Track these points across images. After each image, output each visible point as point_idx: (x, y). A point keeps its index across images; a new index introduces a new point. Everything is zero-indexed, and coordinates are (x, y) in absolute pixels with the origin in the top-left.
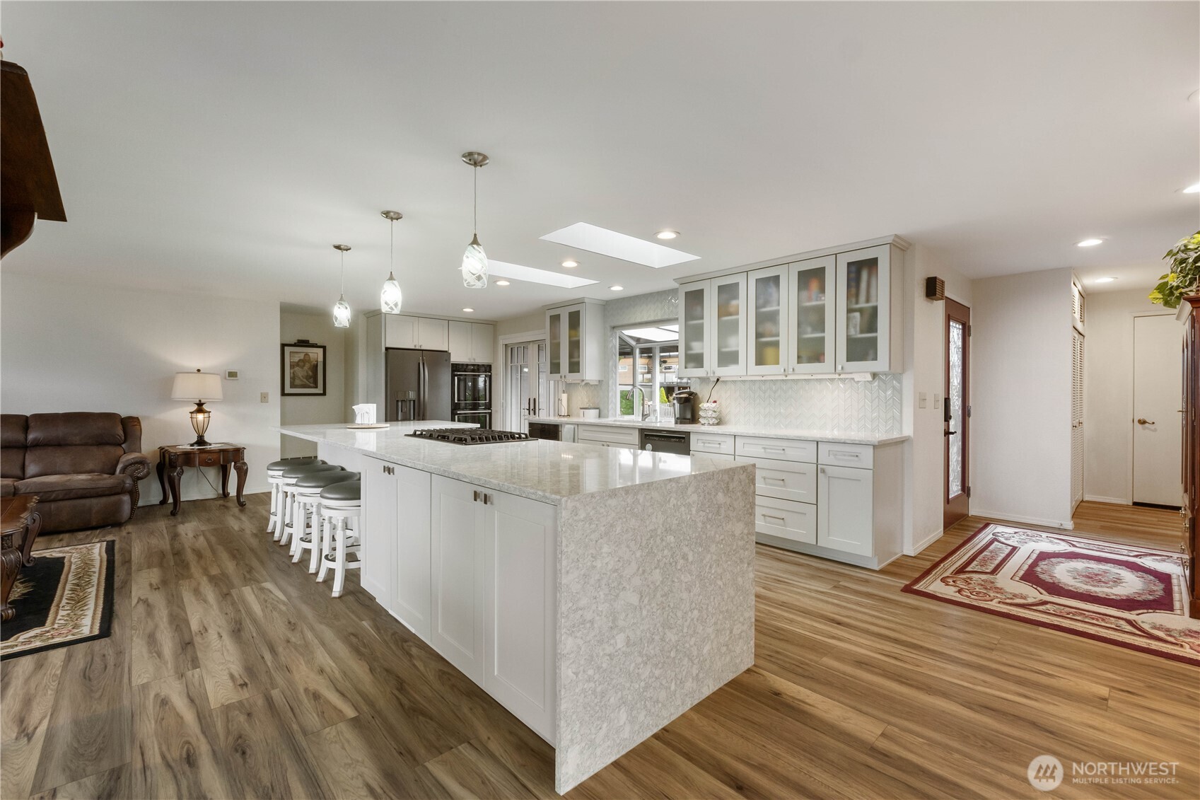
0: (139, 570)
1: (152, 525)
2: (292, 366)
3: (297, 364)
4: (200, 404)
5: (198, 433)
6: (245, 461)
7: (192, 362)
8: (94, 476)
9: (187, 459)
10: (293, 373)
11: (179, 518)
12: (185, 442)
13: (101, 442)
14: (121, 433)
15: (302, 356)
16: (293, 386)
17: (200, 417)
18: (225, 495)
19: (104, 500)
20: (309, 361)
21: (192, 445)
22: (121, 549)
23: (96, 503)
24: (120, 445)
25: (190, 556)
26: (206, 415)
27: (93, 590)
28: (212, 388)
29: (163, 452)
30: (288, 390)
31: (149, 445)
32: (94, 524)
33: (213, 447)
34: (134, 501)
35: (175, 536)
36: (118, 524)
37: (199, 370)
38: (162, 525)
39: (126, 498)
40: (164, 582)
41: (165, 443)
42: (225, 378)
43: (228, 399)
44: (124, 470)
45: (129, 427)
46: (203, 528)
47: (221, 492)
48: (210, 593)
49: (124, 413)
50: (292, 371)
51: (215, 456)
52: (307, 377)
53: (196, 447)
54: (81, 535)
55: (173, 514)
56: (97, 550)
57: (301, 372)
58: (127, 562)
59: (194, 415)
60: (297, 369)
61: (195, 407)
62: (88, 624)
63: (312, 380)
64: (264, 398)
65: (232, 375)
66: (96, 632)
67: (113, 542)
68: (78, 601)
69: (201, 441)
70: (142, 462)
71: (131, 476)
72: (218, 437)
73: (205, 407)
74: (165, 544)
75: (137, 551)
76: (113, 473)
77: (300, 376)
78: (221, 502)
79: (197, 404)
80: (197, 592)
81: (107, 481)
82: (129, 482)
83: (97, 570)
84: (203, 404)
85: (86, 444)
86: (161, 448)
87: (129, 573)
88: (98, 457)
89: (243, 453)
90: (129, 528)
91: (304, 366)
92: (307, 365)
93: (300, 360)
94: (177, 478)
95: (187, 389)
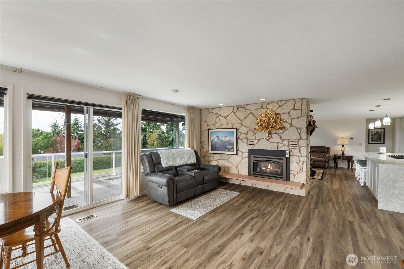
0: (328, 175)
1: (331, 170)
2: (372, 135)
3: (374, 134)
4: (343, 145)
5: (342, 151)
6: (353, 159)
7: (342, 136)
8: (322, 158)
9: (339, 157)
10: (373, 137)
11: (337, 170)
12: (340, 154)
13: (323, 152)
14: (326, 150)
15: (376, 132)
16: (372, 141)
17: (343, 148)
18: (349, 168)
19: (323, 163)
20: (378, 133)
21: (341, 155)
22: (325, 172)
23: (322, 164)
24: (326, 153)
25: (337, 175)
26: (344, 148)
27: (320, 175)
28: (346, 142)
29: (335, 155)
30: (370, 142)
31: (332, 153)
32: (321, 167)
33: (346, 155)
34: (328, 165)
35: (335, 172)
36: (325, 168)
37: (343, 138)
38: (333, 170)
39: (327, 163)
40: (331, 177)
41: (335, 154)
42: (350, 139)
43: (350, 144)
44: (327, 158)
45: (328, 150)
46: (341, 172)
47: (348, 167)
48: (338, 180)
49: (327, 147)
50: (372, 137)
51: (346, 157)
52: (378, 138)
53: (342, 155)
54: (319, 169)
55: (336, 169)
56: (321, 171)
57: (375, 137)
58: (326, 173)
59: (342, 148)
60: (373, 136)
61: (342, 146)
62: (320, 177)
63: (379, 139)
64: (361, 144)
65: (352, 138)
66: (320, 179)
67: (324, 171)
68: (318, 176)
69: (343, 154)
70: (330, 157)
71: (328, 159)
72: (347, 154)
73: (344, 146)
74: (333, 173)
75: (328, 172)
76: (325, 158)
77: (375, 138)
78: (348, 169)
79: (342, 145)
80: (336, 179)
81: (323, 160)
82: (327, 160)
83: (321, 173)
84: (344, 145)
85: (320, 152)
86: (334, 155)
87: (326, 175)
88: (322, 155)
89: (353, 158)
90: (327, 169)
91: (376, 135)
92: (378, 135)
93: (375, 133)
94: (337, 161)
95: (340, 142)
